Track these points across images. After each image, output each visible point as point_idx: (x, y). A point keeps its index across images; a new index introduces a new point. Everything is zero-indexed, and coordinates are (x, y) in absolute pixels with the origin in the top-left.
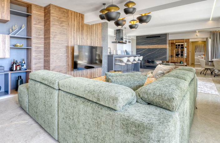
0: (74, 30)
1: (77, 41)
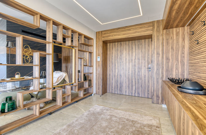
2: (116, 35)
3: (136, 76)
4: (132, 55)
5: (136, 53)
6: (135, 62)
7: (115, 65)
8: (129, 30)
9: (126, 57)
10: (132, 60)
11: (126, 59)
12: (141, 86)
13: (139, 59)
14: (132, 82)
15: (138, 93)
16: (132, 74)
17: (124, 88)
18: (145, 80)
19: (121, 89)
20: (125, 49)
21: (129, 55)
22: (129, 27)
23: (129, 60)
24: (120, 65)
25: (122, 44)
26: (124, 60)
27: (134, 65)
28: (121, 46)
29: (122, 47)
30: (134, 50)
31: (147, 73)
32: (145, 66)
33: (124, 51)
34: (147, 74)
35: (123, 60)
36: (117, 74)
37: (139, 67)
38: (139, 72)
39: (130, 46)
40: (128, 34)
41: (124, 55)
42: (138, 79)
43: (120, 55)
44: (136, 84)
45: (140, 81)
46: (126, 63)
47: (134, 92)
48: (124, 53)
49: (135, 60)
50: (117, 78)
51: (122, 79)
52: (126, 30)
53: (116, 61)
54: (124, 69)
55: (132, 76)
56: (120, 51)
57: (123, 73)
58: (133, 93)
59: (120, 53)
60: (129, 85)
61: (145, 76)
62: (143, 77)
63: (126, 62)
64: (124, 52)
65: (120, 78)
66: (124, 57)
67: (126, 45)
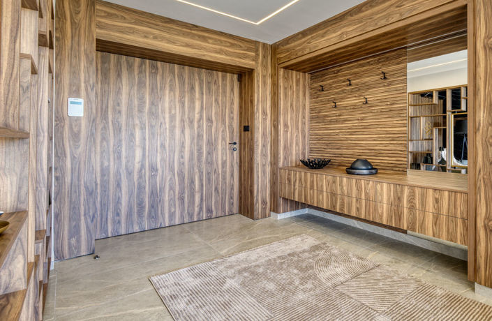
2: (162, 39)
3: (204, 166)
4: (192, 108)
5: (202, 102)
6: (199, 127)
7: (132, 135)
8: (204, 39)
9: (173, 112)
10: (191, 122)
11: (172, 118)
12: (216, 189)
13: (210, 120)
14: (192, 182)
15: (209, 211)
16: (191, 159)
17: (167, 204)
18: (224, 173)
19: (156, 212)
20: (170, 86)
21: (183, 106)
22: (201, 31)
23: (182, 121)
24: (153, 135)
25: (160, 70)
26: (167, 120)
27: (199, 136)
28: (156, 73)
29: (159, 78)
30: (197, 95)
31: (228, 155)
32: (223, 139)
33: (167, 92)
34: (228, 158)
35: (164, 118)
36: (137, 166)
37: (210, 141)
38: (209, 153)
39: (186, 81)
40: (201, 48)
41: (167, 105)
42: (208, 174)
43: (152, 104)
44: (202, 185)
45: (213, 177)
46: (172, 128)
47: (197, 209)
48: (167, 99)
49: (199, 121)
50: (140, 177)
51: (158, 179)
52: (194, 35)
53: (137, 122)
54: (164, 147)
55: (191, 167)
56: (153, 89)
57: (163, 160)
58: (196, 213)
59: (150, 95)
60: (182, 192)
61: (224, 163)
62: (220, 167)
63: (174, 127)
64: (164, 95)
65: (153, 177)
66: (167, 110)
67: (174, 73)
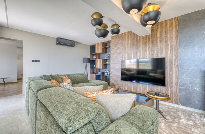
0: (128, 47)
1: (131, 56)
